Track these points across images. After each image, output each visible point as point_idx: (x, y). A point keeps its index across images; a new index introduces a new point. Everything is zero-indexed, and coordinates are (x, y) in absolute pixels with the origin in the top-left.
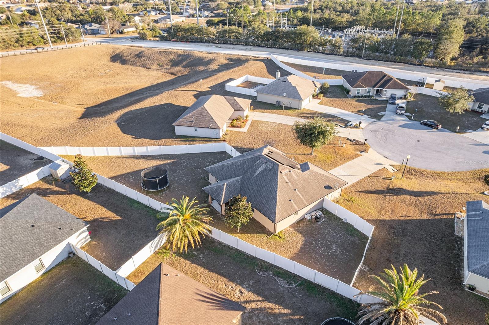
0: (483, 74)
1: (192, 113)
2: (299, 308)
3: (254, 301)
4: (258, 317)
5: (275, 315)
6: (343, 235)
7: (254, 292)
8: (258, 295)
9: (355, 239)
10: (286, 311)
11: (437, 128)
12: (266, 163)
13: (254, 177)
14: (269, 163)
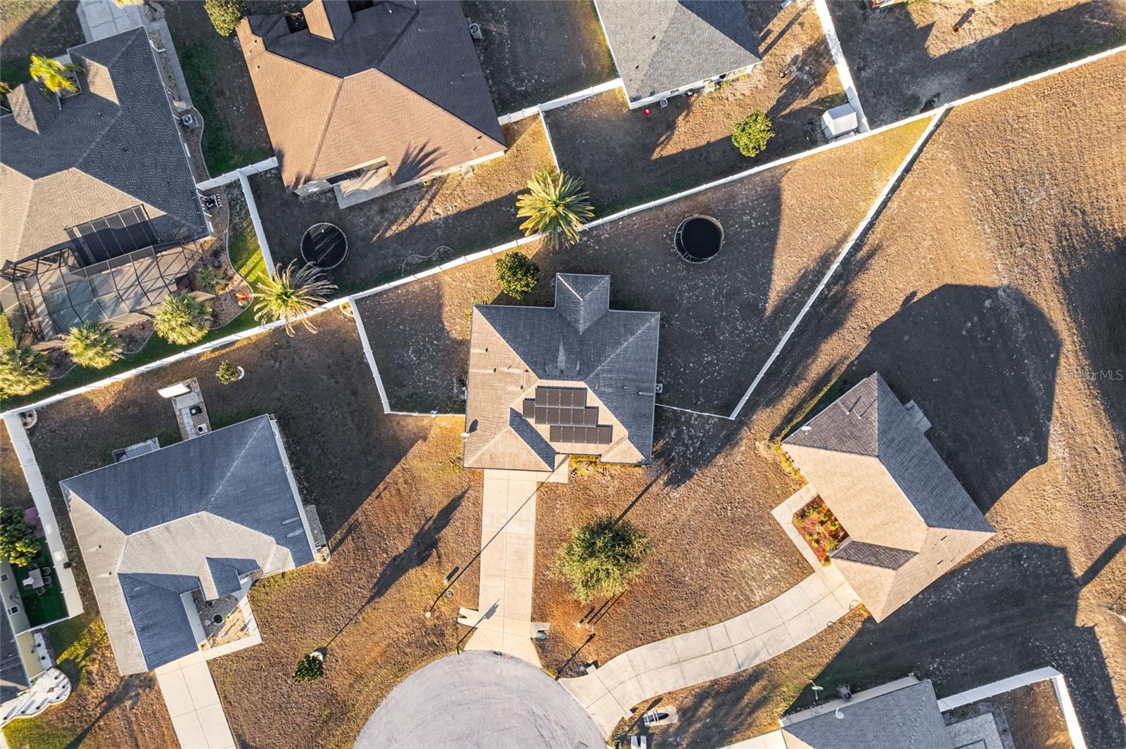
1: (876, 424)
2: (380, 248)
3: (419, 217)
4: (403, 208)
5: (392, 223)
6: (419, 387)
7: (426, 224)
8: (421, 225)
10: (388, 235)
12: (562, 372)
13: (559, 342)
14: (558, 374)
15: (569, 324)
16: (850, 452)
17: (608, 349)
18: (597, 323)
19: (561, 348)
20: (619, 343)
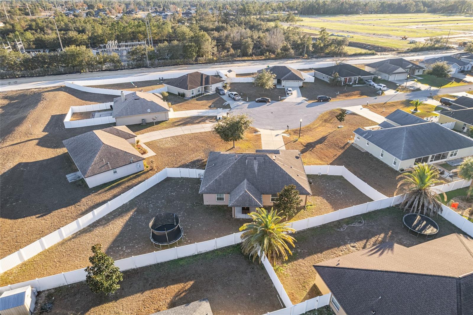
0: (238, 62)
1: (97, 156)
2: (383, 229)
6: (331, 182)
9: (338, 181)
11: (269, 102)
12: (255, 159)
13: (258, 174)
14: (257, 158)
15: (253, 184)
16: (115, 148)
17: (230, 171)
18: (237, 185)
19: (256, 171)
20: (224, 175)
